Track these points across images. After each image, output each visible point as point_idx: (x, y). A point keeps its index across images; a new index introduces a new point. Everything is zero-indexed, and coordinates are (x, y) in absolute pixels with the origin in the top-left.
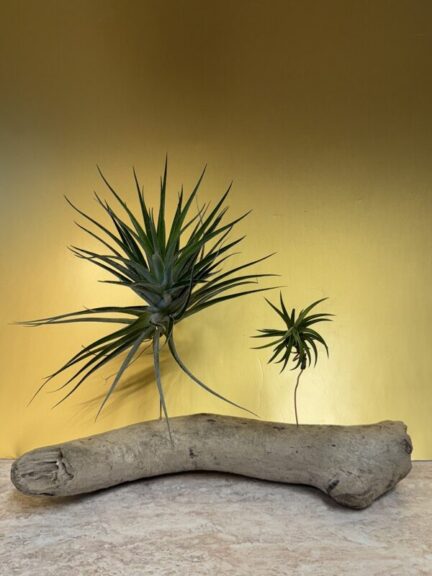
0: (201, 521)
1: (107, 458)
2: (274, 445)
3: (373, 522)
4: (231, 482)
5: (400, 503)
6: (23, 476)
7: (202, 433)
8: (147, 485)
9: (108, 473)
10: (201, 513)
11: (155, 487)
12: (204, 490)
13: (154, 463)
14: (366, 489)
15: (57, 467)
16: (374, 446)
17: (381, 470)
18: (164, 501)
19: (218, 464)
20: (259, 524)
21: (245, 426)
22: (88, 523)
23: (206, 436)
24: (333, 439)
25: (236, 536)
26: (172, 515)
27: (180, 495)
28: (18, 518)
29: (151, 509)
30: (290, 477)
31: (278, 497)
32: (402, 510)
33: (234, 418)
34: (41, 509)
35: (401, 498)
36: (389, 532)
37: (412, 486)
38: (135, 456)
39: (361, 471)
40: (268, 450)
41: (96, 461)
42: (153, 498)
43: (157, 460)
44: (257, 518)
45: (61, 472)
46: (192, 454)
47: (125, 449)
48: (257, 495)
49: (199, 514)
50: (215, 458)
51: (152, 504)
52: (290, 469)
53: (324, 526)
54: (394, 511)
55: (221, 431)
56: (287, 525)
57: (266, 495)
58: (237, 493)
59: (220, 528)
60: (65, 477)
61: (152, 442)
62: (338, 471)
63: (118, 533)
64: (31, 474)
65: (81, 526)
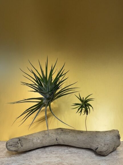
0: (58, 159)
1: (32, 141)
2: (80, 137)
3: (109, 160)
4: (68, 148)
5: (117, 154)
6: (9, 146)
7: (59, 134)
8: (44, 149)
9: (33, 145)
10: (59, 157)
11: (47, 149)
12: (60, 150)
13: (46, 142)
14: (106, 150)
15: (18, 143)
16: (109, 137)
17: (111, 144)
18: (49, 153)
19: (64, 143)
20: (75, 160)
21: (72, 131)
22: (27, 159)
23: (60, 135)
24: (97, 135)
25: (68, 164)
26: (50, 157)
27: (53, 151)
28: (8, 158)
29: (45, 155)
30: (85, 146)
31: (81, 152)
32: (117, 156)
33: (69, 129)
34: (14, 155)
35: (118, 153)
36: (113, 163)
37: (121, 149)
38: (40, 140)
39: (105, 144)
40: (78, 138)
41: (29, 142)
42: (46, 152)
43: (47, 141)
44: (75, 158)
45: (19, 145)
46: (56, 140)
47: (37, 138)
48: (75, 152)
49: (58, 157)
50: (63, 141)
51: (45, 154)
52: (85, 144)
53: (94, 161)
54: (115, 156)
55: (65, 133)
56: (83, 161)
57: (78, 152)
58: (69, 151)
59: (63, 161)
60: (20, 146)
61: (45, 136)
62: (98, 144)
63: (35, 162)
64: (11, 145)
65: (25, 160)
